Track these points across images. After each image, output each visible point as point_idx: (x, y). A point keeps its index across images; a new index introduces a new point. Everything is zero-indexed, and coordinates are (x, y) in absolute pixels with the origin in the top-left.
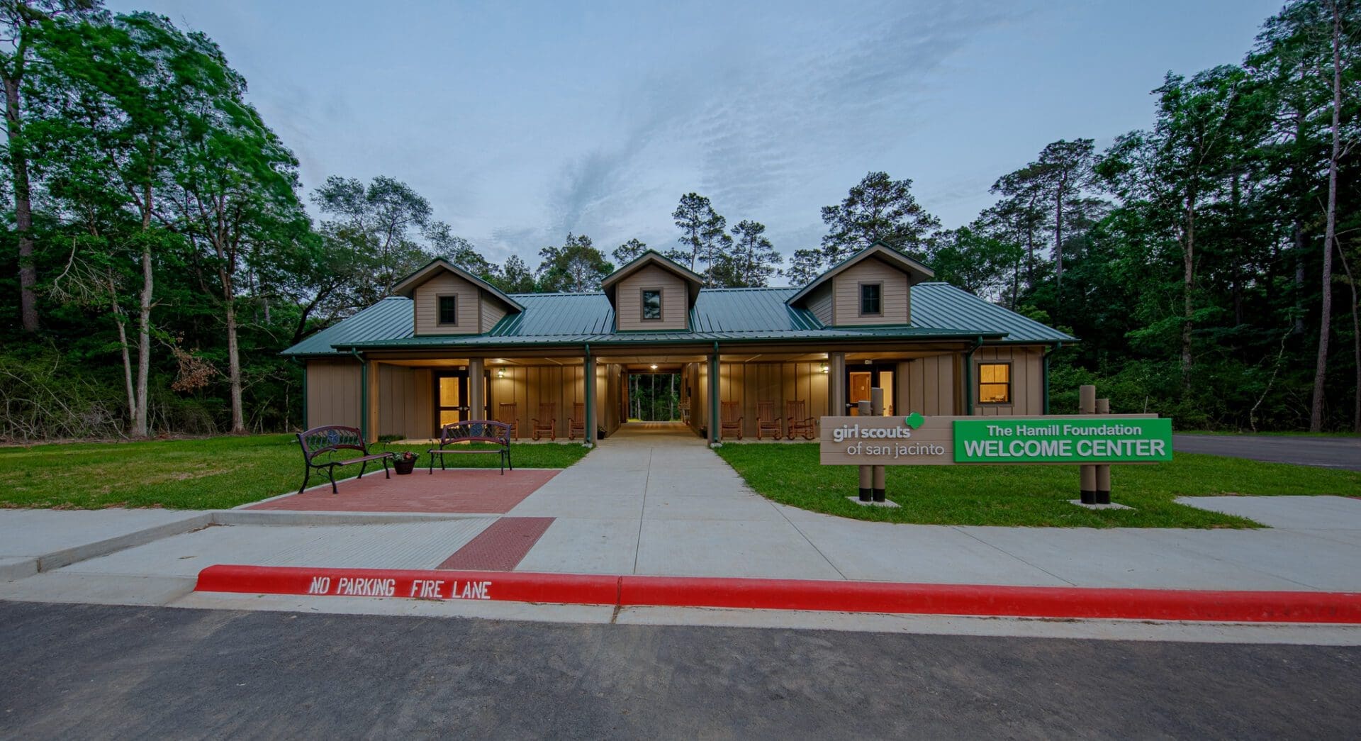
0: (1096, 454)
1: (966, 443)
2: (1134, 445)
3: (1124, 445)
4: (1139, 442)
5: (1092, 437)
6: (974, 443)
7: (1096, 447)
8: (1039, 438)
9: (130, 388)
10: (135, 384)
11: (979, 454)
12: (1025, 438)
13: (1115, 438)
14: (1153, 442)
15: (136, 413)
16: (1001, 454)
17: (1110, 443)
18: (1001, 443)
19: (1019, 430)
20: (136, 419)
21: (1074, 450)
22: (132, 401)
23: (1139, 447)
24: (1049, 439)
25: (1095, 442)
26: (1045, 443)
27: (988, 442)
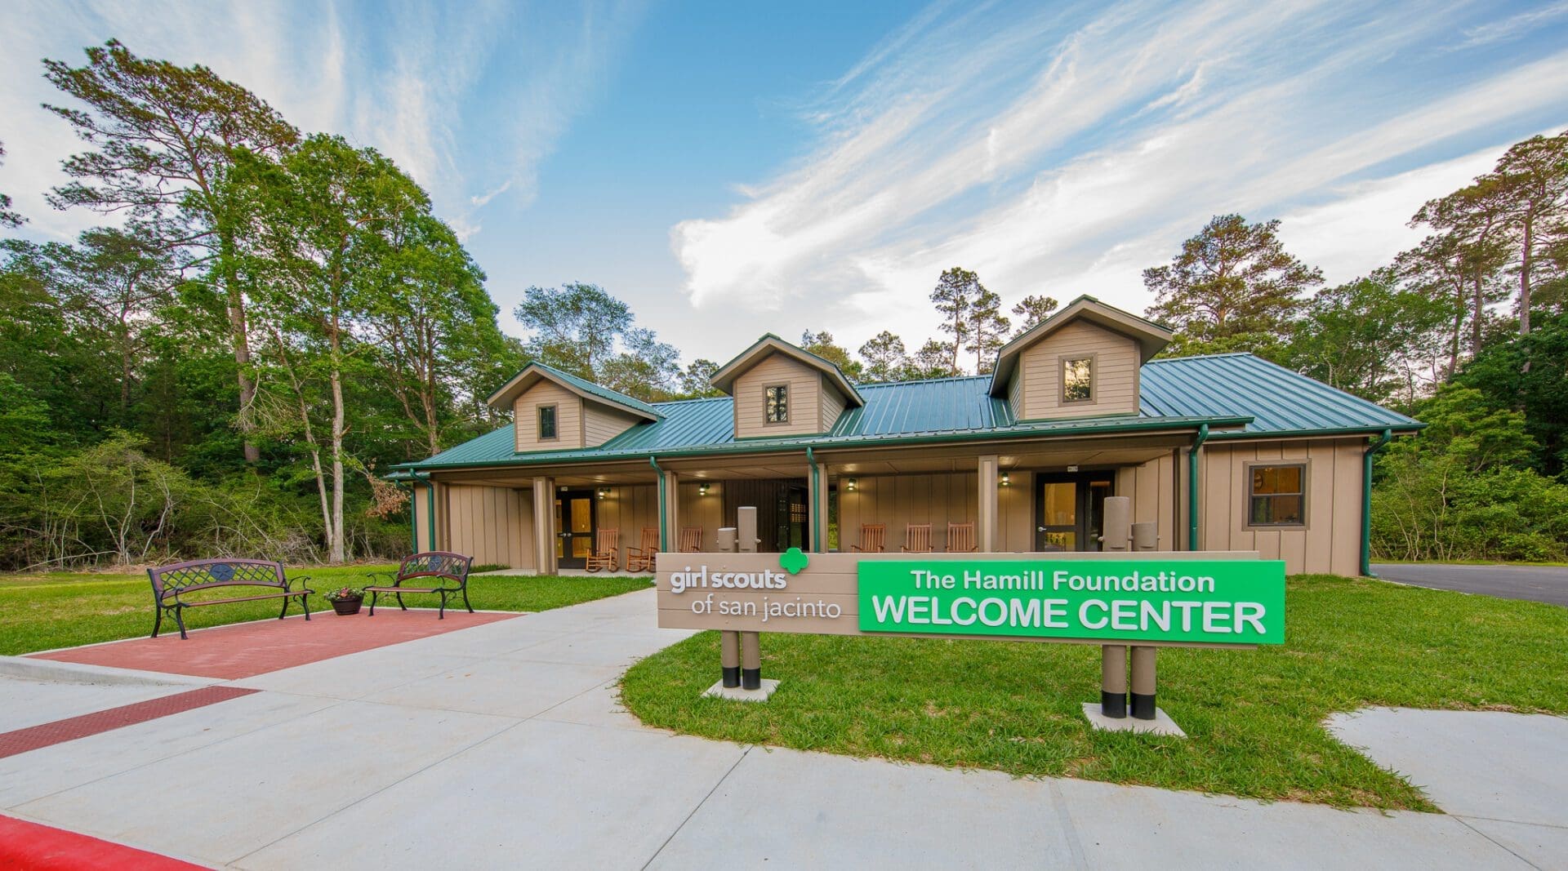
0: (1116, 625)
1: (875, 599)
2: (1197, 613)
3: (1177, 613)
4: (1208, 605)
5: (1108, 595)
6: (889, 600)
7: (1116, 614)
8: (1006, 594)
9: (327, 515)
10: (331, 512)
11: (897, 618)
12: (979, 594)
13: (1157, 598)
14: (1239, 606)
15: (333, 539)
16: (936, 620)
17: (1146, 606)
18: (935, 600)
19: (967, 579)
20: (333, 545)
21: (1073, 617)
22: (329, 527)
23: (1208, 616)
24: (1025, 595)
25: (1116, 604)
26: (1016, 603)
27: (912, 600)
